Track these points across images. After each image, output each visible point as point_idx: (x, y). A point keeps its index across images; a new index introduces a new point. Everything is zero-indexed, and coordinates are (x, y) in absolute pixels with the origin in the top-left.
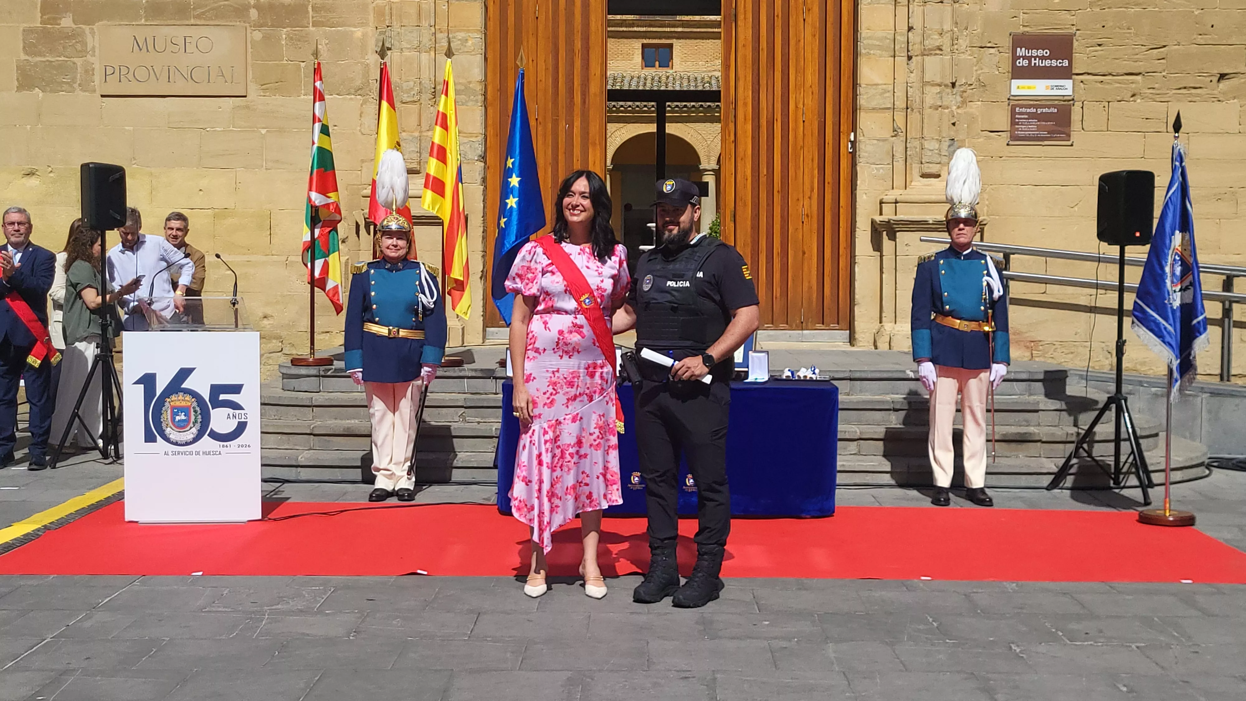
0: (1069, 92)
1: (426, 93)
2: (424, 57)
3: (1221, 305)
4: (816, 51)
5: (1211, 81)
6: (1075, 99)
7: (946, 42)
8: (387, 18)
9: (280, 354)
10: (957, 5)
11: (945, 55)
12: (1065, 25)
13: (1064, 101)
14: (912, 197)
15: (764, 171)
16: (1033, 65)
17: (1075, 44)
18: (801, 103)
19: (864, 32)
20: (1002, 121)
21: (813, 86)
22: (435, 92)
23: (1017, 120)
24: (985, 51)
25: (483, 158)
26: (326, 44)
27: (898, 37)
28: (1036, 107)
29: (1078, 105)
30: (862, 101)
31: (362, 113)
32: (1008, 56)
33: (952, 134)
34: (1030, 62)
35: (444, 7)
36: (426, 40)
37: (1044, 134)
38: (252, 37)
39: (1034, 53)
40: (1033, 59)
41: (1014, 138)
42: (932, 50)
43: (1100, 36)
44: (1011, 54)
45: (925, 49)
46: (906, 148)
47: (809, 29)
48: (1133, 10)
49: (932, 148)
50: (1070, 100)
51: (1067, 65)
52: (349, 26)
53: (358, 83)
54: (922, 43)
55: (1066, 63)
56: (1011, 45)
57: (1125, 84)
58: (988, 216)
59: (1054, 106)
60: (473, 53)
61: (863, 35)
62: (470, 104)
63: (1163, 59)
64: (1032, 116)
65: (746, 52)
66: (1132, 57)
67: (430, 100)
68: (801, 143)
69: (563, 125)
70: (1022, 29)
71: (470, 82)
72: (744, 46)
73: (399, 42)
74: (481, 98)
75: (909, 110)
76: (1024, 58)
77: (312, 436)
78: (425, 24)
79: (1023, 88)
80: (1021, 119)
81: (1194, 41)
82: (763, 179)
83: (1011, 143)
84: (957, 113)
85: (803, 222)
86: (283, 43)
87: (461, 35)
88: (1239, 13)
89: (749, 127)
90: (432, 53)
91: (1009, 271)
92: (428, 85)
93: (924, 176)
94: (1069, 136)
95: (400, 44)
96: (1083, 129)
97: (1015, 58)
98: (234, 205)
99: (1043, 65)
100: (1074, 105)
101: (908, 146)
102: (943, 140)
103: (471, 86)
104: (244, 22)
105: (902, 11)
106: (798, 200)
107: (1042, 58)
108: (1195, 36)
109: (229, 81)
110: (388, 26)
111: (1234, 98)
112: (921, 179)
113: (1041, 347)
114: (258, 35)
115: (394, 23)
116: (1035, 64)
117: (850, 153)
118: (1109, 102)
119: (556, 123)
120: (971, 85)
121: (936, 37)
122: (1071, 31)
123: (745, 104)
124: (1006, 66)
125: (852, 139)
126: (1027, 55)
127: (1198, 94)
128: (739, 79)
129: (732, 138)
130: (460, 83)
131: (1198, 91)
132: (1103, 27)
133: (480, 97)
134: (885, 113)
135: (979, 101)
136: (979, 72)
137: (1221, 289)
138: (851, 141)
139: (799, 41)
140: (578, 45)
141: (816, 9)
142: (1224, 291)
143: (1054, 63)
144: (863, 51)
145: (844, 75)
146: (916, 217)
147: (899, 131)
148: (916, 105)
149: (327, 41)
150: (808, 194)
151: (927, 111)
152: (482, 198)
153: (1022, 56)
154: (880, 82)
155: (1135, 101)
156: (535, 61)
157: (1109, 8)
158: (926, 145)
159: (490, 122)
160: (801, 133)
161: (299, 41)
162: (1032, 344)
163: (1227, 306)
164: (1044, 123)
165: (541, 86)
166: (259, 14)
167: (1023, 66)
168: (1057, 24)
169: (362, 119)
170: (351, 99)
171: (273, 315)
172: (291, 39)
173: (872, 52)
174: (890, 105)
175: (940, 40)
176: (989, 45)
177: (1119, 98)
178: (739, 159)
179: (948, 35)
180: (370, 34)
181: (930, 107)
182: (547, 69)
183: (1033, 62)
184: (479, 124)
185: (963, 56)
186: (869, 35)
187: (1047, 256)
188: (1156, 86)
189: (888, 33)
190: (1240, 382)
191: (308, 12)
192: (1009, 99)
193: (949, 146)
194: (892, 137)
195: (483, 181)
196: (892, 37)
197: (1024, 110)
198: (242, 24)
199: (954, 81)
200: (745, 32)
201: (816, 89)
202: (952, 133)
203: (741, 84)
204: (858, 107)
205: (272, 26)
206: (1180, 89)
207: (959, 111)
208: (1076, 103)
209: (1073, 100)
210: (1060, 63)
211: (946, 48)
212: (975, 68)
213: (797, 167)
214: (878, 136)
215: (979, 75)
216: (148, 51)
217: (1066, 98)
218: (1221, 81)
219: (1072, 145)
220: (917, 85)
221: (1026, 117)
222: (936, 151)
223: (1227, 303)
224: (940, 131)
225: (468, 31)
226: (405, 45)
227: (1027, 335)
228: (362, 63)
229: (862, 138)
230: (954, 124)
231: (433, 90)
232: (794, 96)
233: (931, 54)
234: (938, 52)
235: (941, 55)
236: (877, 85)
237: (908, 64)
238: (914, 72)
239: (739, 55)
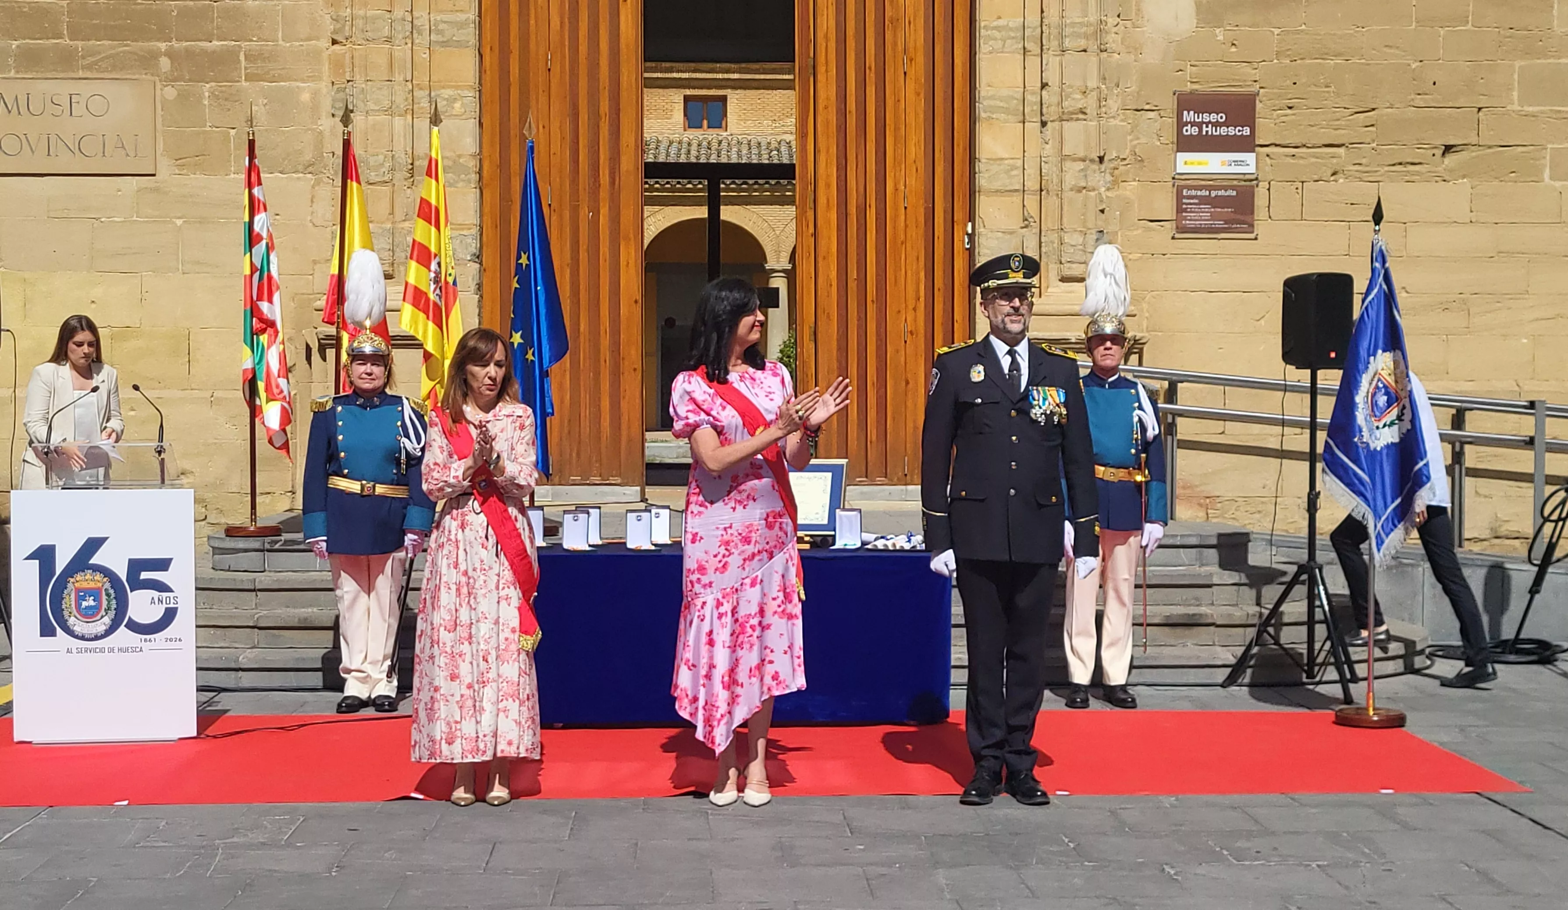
0: (1252, 169)
1: (401, 170)
2: (398, 122)
3: (1450, 446)
4: (922, 116)
5: (1434, 155)
6: (1259, 177)
7: (1090, 103)
8: (347, 70)
9: (203, 523)
10: (1105, 54)
11: (1091, 120)
12: (1245, 81)
13: (1245, 181)
14: (1047, 307)
15: (853, 274)
16: (1204, 133)
17: (1259, 106)
18: (902, 183)
19: (984, 90)
20: (1166, 207)
21: (918, 163)
22: (412, 169)
23: (1184, 206)
24: (1141, 115)
25: (478, 257)
26: (265, 105)
27: (1028, 97)
28: (1210, 188)
29: (1263, 185)
30: (982, 181)
31: (313, 197)
32: (1171, 121)
33: (1101, 225)
34: (1201, 130)
35: (424, 56)
36: (401, 100)
37: (1220, 224)
38: (162, 95)
39: (1206, 117)
40: (1204, 126)
41: (1182, 229)
42: (1073, 113)
43: (1289, 97)
44: (1175, 120)
45: (1063, 112)
46: (1040, 243)
47: (911, 86)
48: (1332, 62)
49: (1073, 243)
50: (1251, 180)
51: (1248, 133)
52: (296, 80)
53: (308, 157)
54: (1060, 104)
55: (1247, 131)
56: (1175, 106)
57: (1322, 158)
58: (1148, 331)
59: (1233, 188)
60: (464, 117)
61: (983, 94)
62: (460, 184)
63: (1372, 125)
64: (1203, 200)
65: (828, 116)
66: (1331, 123)
67: (406, 179)
68: (902, 237)
69: (585, 213)
70: (1190, 87)
71: (459, 156)
72: (826, 107)
73: (363, 101)
74: (474, 177)
75: (1043, 193)
76: (1193, 124)
77: (256, 630)
78: (398, 78)
79: (1192, 163)
80: (1191, 204)
81: (1412, 103)
82: (852, 285)
83: (1177, 236)
84: (1107, 197)
85: (906, 342)
86: (206, 102)
87: (447, 93)
88: (1468, 66)
89: (834, 216)
90: (409, 117)
91: (1176, 404)
92: (403, 159)
93: (1064, 280)
94: (1252, 226)
95: (366, 105)
96: (1270, 217)
97: (1181, 124)
98: (138, 321)
99: (1218, 133)
100: (1257, 186)
101: (1043, 239)
102: (1088, 232)
103: (461, 161)
104: (152, 75)
105: (1033, 62)
106: (899, 312)
107: (1216, 124)
108: (1413, 96)
109: (132, 154)
110: (348, 81)
111: (1464, 177)
112: (1061, 283)
113: (1219, 505)
114: (170, 93)
115: (357, 77)
116: (1207, 132)
117: (967, 249)
118: (1303, 182)
119: (575, 210)
120: (1125, 159)
121: (1078, 96)
122: (1253, 89)
123: (828, 186)
124: (1170, 135)
125: (970, 231)
126: (1197, 120)
127: (1417, 172)
128: (819, 151)
129: (812, 230)
130: (447, 158)
131: (1417, 168)
132: (1295, 84)
133: (473, 175)
134: (1012, 196)
135: (1135, 180)
136: (1136, 142)
137: (1450, 427)
138: (968, 234)
139: (899, 101)
140: (605, 106)
141: (920, 59)
142: (1453, 428)
143: (1231, 131)
144: (983, 115)
145: (958, 145)
146: (1054, 334)
147: (1030, 220)
148: (1053, 187)
149: (265, 101)
150: (911, 304)
151: (1068, 195)
152: (477, 311)
153: (1190, 122)
154: (1007, 156)
155: (1336, 181)
156: (548, 130)
157: (1302, 59)
158: (1066, 239)
159: (487, 210)
160: (903, 224)
161: (226, 99)
162: (1208, 500)
163: (1457, 449)
164: (1219, 210)
165: (555, 160)
166: (172, 63)
167: (1191, 135)
168: (1233, 80)
169: (314, 205)
170: (298, 178)
171: (194, 470)
172: (217, 98)
173: (994, 116)
174: (1019, 187)
175: (1082, 101)
176: (1147, 107)
177: (1316, 177)
178: (820, 259)
179: (1094, 93)
180: (324, 91)
181: (1072, 190)
182: (563, 138)
183: (1204, 129)
184: (472, 212)
185: (1113, 122)
186: (990, 93)
187: (1225, 385)
188: (1364, 161)
189: (1018, 92)
190: (1476, 548)
191: (239, 62)
192: (1173, 178)
193: (1097, 240)
194: (1022, 228)
195: (479, 289)
196: (1020, 97)
197: (1193, 193)
198: (149, 77)
199: (1102, 154)
200: (827, 91)
201: (921, 164)
202: (1100, 223)
203: (822, 158)
204: (977, 189)
205: (190, 80)
206: (1394, 165)
207: (1109, 194)
208: (1261, 183)
209: (1257, 179)
210: (1239, 131)
211: (1091, 110)
212: (1129, 138)
213: (897, 269)
214: (1003, 227)
215: (1135, 146)
216: (19, 113)
217: (1247, 177)
218: (1447, 155)
219: (1256, 239)
220: (1054, 159)
221: (1196, 201)
222: (1081, 247)
223: (1458, 445)
224: (1085, 221)
225: (457, 87)
226: (371, 106)
227: (1202, 488)
228: (314, 130)
229: (982, 230)
230: (1102, 211)
231: (410, 167)
232: (893, 174)
233: (1072, 119)
234: (1081, 116)
235: (1085, 120)
236: (1002, 159)
237: (1041, 132)
238: (1050, 142)
239: (819, 119)
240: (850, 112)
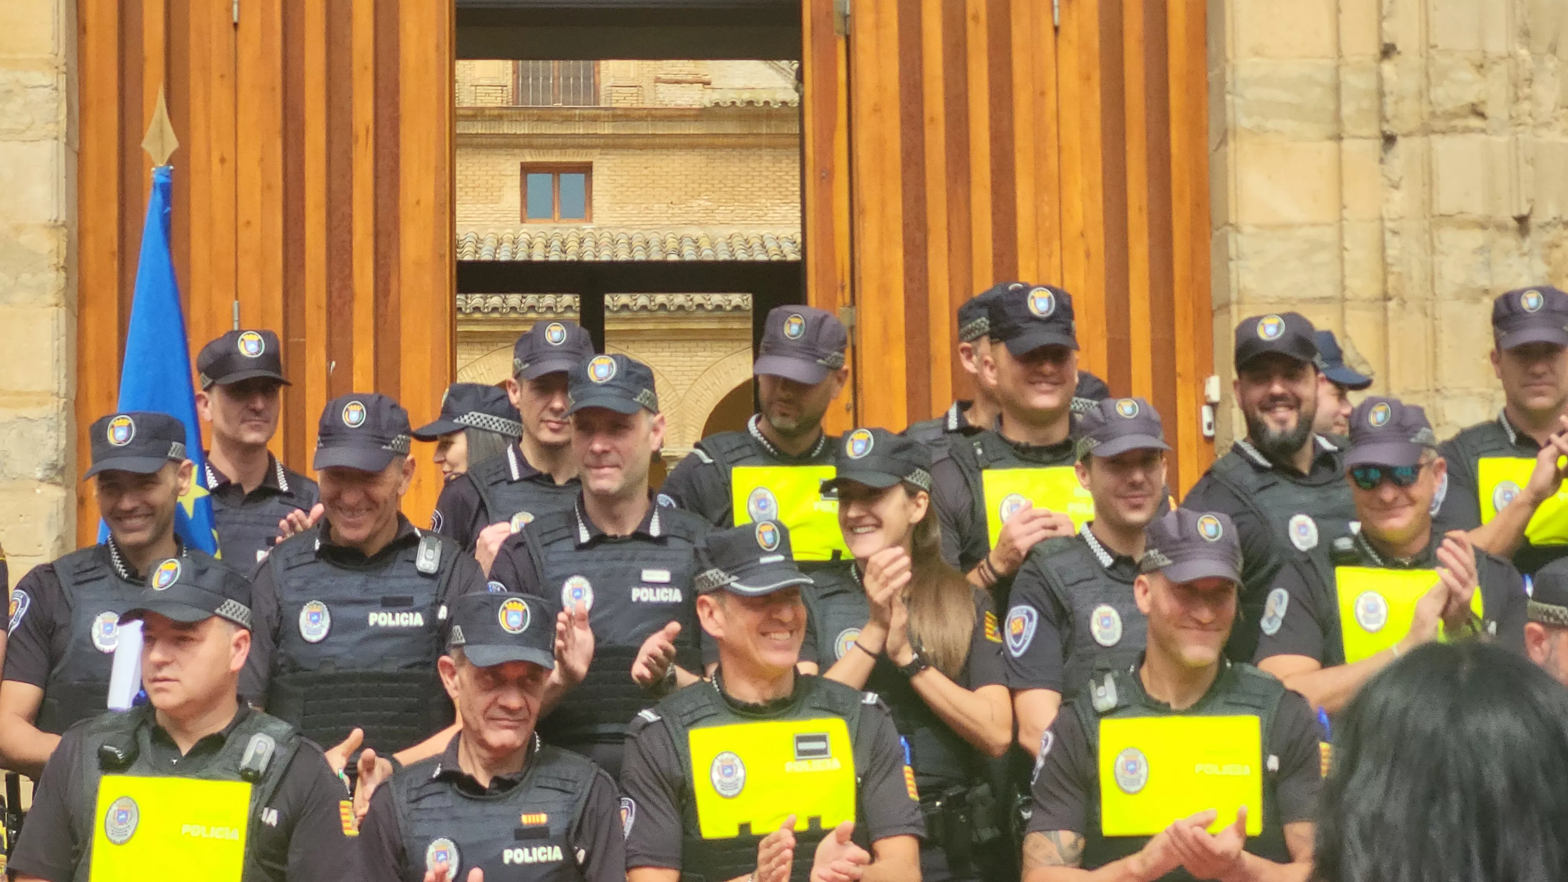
7: (1494, 91)
11: (1496, 132)
19: (1244, 66)
25: (63, 473)
27: (1349, 79)
30: (1246, 276)
42: (1455, 115)
45: (1433, 115)
47: (1070, 58)
54: (1422, 94)
60: (30, 135)
61: (1242, 75)
62: (20, 297)
65: (881, 129)
69: (318, 363)
71: (18, 230)
72: (877, 109)
74: (53, 279)
75: (1391, 302)
89: (898, 361)
103: (22, 239)
117: (1208, 439)
121: (1466, 75)
123: (884, 291)
128: (862, 212)
133: (52, 275)
138: (1208, 403)
139: (1042, 94)
140: (364, 111)
144: (1245, 122)
145: (1180, 197)
148: (1413, 288)
151: (1448, 308)
154: (1298, 218)
156: (230, 165)
158: (1449, 415)
159: (90, 356)
165: (248, 239)
173: (1270, 125)
174: (1331, 288)
175: (1476, 87)
179: (1503, 68)
181: (1457, 297)
182: (267, 188)
185: (1546, 136)
186: (1262, 73)
189: (1321, 69)
196: (1328, 76)
199: (1525, 211)
200: (880, 68)
201: (1097, 241)
203: (869, 227)
204: (1234, 296)
211: (1496, 109)
220: (1413, 225)
232: (1033, 265)
233: (1453, 130)
234: (1475, 122)
235: (1483, 131)
236: (1288, 226)
237: (1382, 161)
238: (1403, 184)
239: (863, 136)
240: (932, 120)
